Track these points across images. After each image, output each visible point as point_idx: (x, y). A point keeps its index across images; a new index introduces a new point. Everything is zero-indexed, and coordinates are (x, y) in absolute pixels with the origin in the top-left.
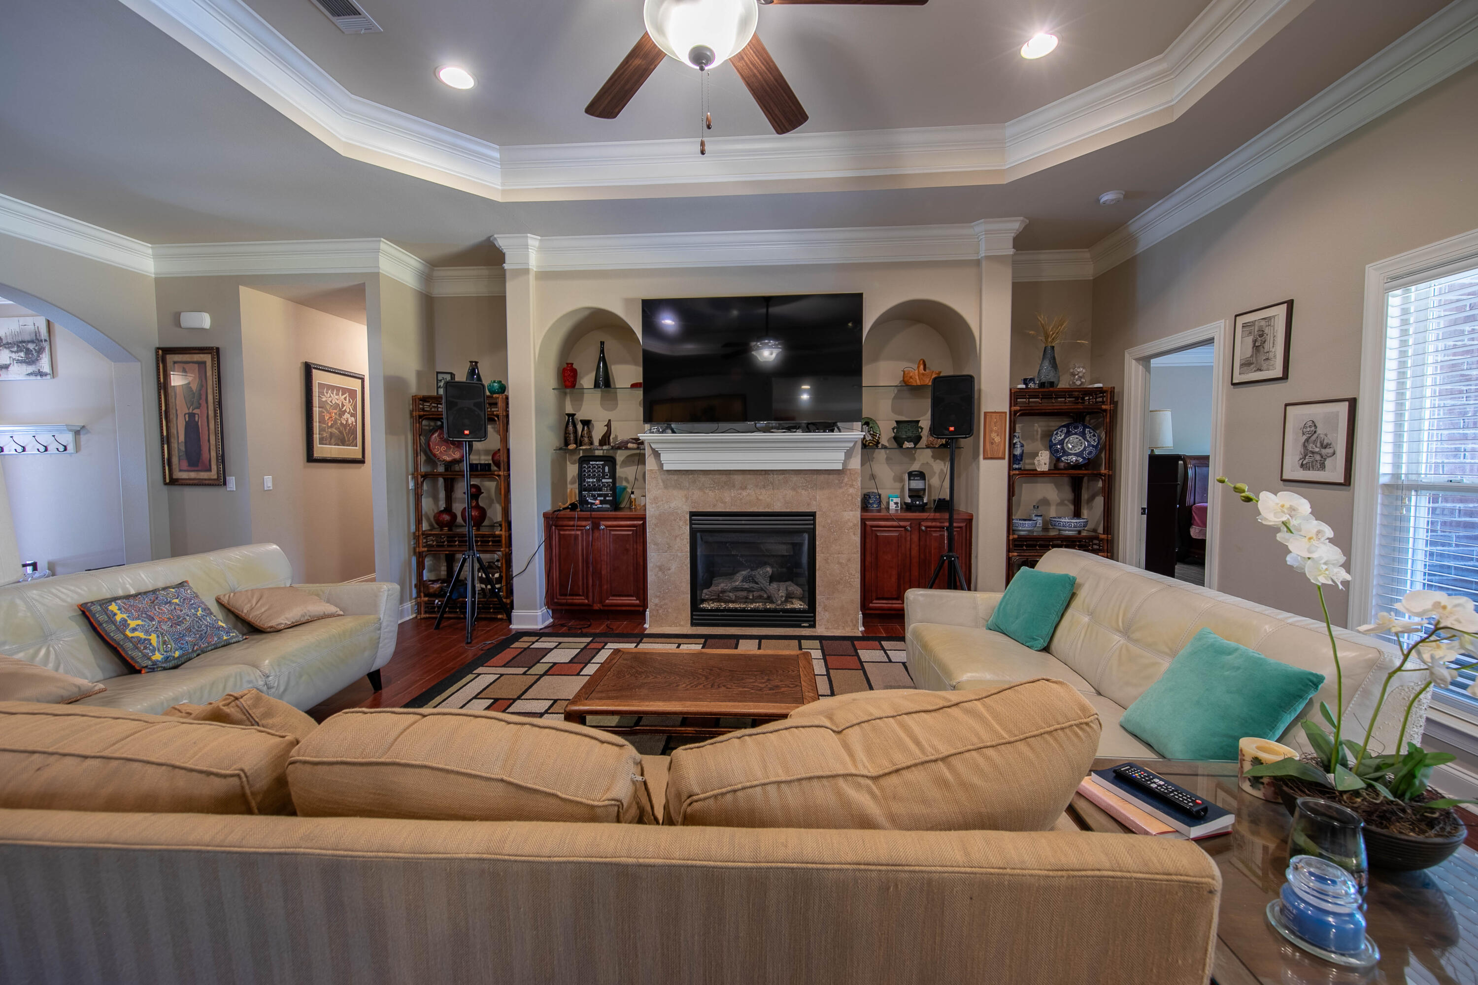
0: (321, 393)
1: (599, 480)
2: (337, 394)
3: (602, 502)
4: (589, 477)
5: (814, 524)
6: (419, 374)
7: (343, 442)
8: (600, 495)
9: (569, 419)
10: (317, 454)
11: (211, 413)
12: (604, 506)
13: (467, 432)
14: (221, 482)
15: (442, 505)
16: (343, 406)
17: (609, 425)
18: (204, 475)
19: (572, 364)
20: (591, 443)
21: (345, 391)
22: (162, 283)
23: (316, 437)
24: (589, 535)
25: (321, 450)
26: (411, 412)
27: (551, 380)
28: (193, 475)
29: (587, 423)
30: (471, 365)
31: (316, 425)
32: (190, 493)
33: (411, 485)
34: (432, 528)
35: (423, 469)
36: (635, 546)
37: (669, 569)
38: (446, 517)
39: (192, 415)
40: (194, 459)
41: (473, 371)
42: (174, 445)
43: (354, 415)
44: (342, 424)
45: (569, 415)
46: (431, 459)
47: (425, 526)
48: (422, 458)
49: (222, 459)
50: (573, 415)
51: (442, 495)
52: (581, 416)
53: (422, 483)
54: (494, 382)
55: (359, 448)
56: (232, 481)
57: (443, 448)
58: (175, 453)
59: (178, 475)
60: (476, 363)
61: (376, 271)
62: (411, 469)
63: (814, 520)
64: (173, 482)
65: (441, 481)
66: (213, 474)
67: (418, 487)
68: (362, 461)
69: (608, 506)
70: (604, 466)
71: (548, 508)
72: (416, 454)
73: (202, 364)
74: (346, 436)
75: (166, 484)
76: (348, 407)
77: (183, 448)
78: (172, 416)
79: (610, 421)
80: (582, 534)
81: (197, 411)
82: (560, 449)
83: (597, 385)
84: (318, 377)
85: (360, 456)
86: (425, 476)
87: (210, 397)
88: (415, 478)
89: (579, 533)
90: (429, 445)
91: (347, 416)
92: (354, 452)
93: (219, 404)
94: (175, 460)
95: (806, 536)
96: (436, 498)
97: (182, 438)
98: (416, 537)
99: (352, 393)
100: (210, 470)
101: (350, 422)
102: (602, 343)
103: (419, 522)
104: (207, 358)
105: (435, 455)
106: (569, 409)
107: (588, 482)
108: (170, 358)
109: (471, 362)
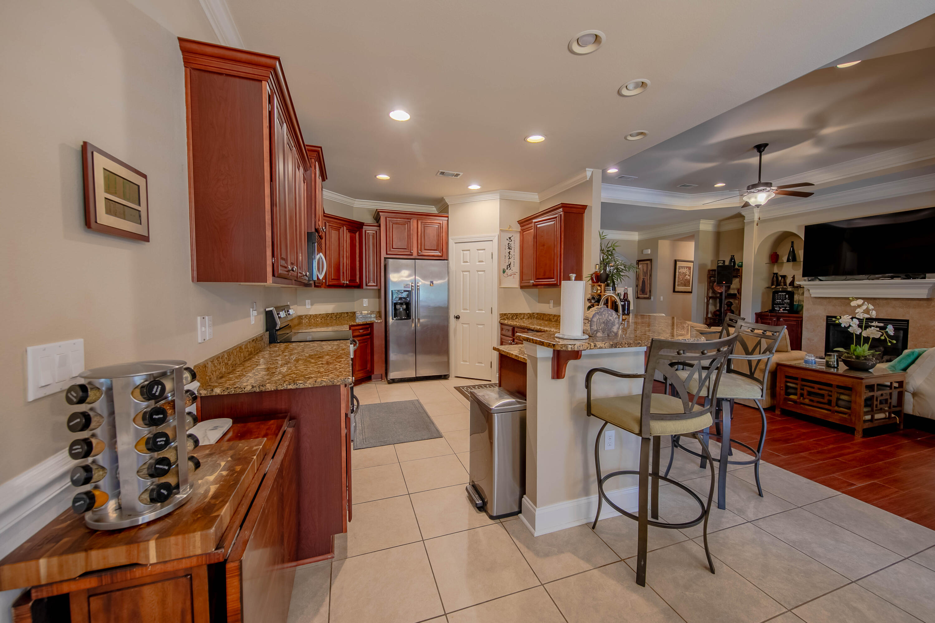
0: (679, 269)
1: (783, 301)
2: (684, 269)
3: (783, 310)
4: (778, 299)
5: (908, 326)
6: (712, 261)
7: (685, 286)
8: (782, 307)
9: (774, 276)
10: (676, 290)
11: (649, 278)
12: (785, 312)
13: (724, 282)
14: (649, 298)
15: (718, 308)
16: (686, 273)
17: (794, 277)
18: (645, 296)
19: (776, 253)
20: (785, 284)
21: (687, 267)
22: (640, 242)
23: (677, 283)
24: (775, 322)
25: (678, 288)
26: (708, 275)
27: (765, 259)
28: (643, 296)
29: (784, 277)
30: (732, 257)
31: (677, 279)
32: (642, 301)
33: (706, 301)
34: (713, 316)
35: (710, 295)
36: (797, 329)
37: (813, 340)
38: (718, 313)
39: (644, 279)
40: (643, 291)
41: (732, 258)
42: (639, 287)
43: (689, 276)
44: (685, 279)
45: (774, 274)
46: (714, 292)
47: (710, 315)
48: (711, 291)
49: (650, 291)
50: (777, 274)
51: (718, 305)
52: (781, 273)
53: (709, 300)
54: (740, 263)
55: (691, 287)
56: (652, 298)
57: (719, 288)
58: (639, 289)
59: (639, 296)
60: (734, 256)
61: (698, 230)
62: (706, 295)
63: (908, 324)
64: (638, 298)
65: (718, 300)
66: (648, 296)
67: (708, 301)
68: (691, 292)
69: (787, 312)
70: (785, 295)
71: (759, 311)
72: (708, 290)
73: (647, 264)
74: (686, 283)
75: (636, 298)
76: (688, 273)
77: (641, 288)
78: (639, 279)
79: (794, 275)
80: (772, 322)
81: (645, 278)
82: (768, 288)
83: (788, 261)
84: (679, 264)
85: (690, 290)
86: (711, 298)
87: (649, 273)
88: (707, 298)
89: (770, 321)
90: (713, 287)
91: (687, 276)
92: (688, 289)
93: (651, 275)
94: (639, 292)
95: (902, 332)
96: (715, 306)
97: (641, 285)
98: (706, 319)
99: (690, 268)
100: (647, 294)
101: (688, 278)
102: (793, 242)
103: (707, 313)
104: (649, 262)
105: (715, 290)
106: (776, 271)
107: (777, 301)
108: (640, 263)
109: (732, 256)
